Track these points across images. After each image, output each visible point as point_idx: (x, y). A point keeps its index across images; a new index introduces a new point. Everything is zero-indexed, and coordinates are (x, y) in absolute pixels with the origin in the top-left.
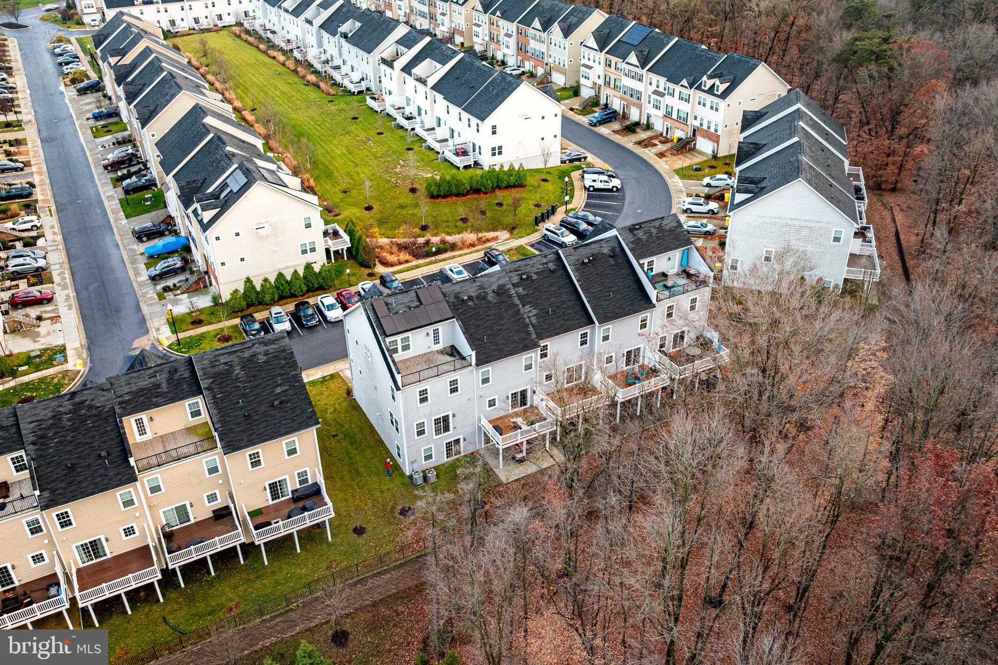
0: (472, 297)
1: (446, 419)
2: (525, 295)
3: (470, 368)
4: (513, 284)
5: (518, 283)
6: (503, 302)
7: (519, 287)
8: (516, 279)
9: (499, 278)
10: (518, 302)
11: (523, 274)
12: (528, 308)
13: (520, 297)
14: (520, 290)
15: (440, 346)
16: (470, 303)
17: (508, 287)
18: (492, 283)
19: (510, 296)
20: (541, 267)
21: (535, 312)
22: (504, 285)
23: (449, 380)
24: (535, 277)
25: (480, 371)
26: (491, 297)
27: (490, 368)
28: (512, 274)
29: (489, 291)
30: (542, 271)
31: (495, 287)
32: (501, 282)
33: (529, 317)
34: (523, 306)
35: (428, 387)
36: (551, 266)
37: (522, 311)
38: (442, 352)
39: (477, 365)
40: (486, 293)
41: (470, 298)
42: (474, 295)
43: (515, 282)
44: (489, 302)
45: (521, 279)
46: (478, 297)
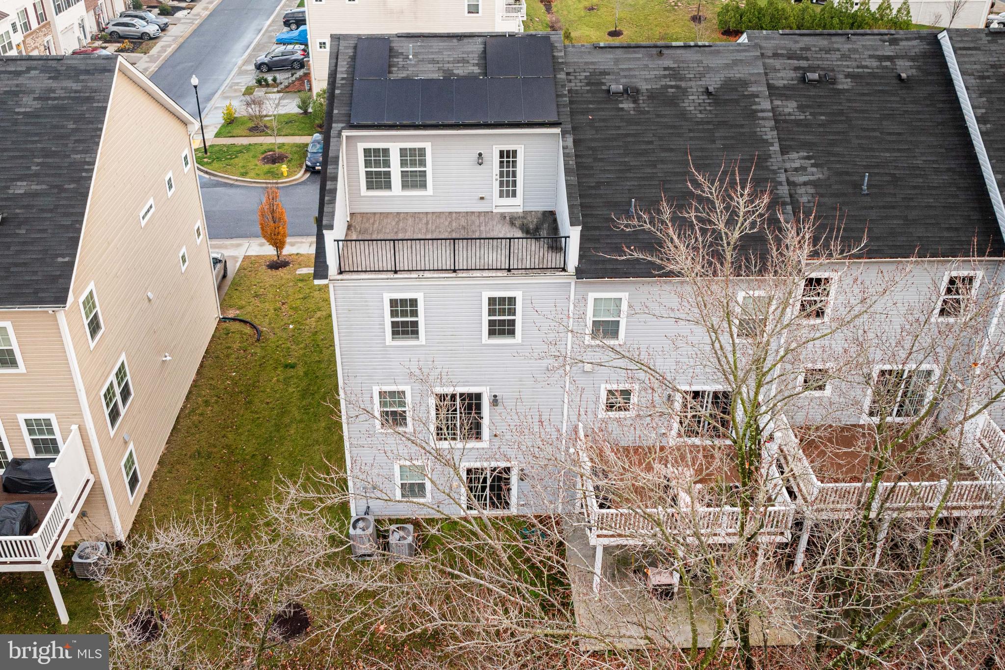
0: (637, 91)
1: (473, 402)
2: (798, 123)
3: (558, 278)
4: (770, 87)
5: (785, 87)
6: (724, 124)
7: (787, 98)
8: (785, 76)
9: (736, 63)
10: (771, 135)
11: (813, 69)
12: (795, 159)
13: (779, 121)
14: (790, 107)
15: (515, 205)
16: (627, 105)
17: (753, 89)
18: (708, 69)
19: (752, 115)
20: (875, 63)
21: (815, 174)
22: (744, 83)
23: (486, 295)
24: (845, 84)
25: (592, 296)
26: (693, 103)
27: (624, 296)
28: (777, 63)
29: (695, 87)
30: (873, 75)
31: (713, 82)
32: (738, 73)
33: (790, 183)
34: (784, 151)
35: (419, 296)
36: (905, 69)
37: (776, 160)
38: (511, 220)
39: (580, 273)
40: (684, 92)
41: (632, 93)
42: (644, 86)
43: (780, 83)
44: (683, 115)
45: (803, 79)
46: (652, 96)
